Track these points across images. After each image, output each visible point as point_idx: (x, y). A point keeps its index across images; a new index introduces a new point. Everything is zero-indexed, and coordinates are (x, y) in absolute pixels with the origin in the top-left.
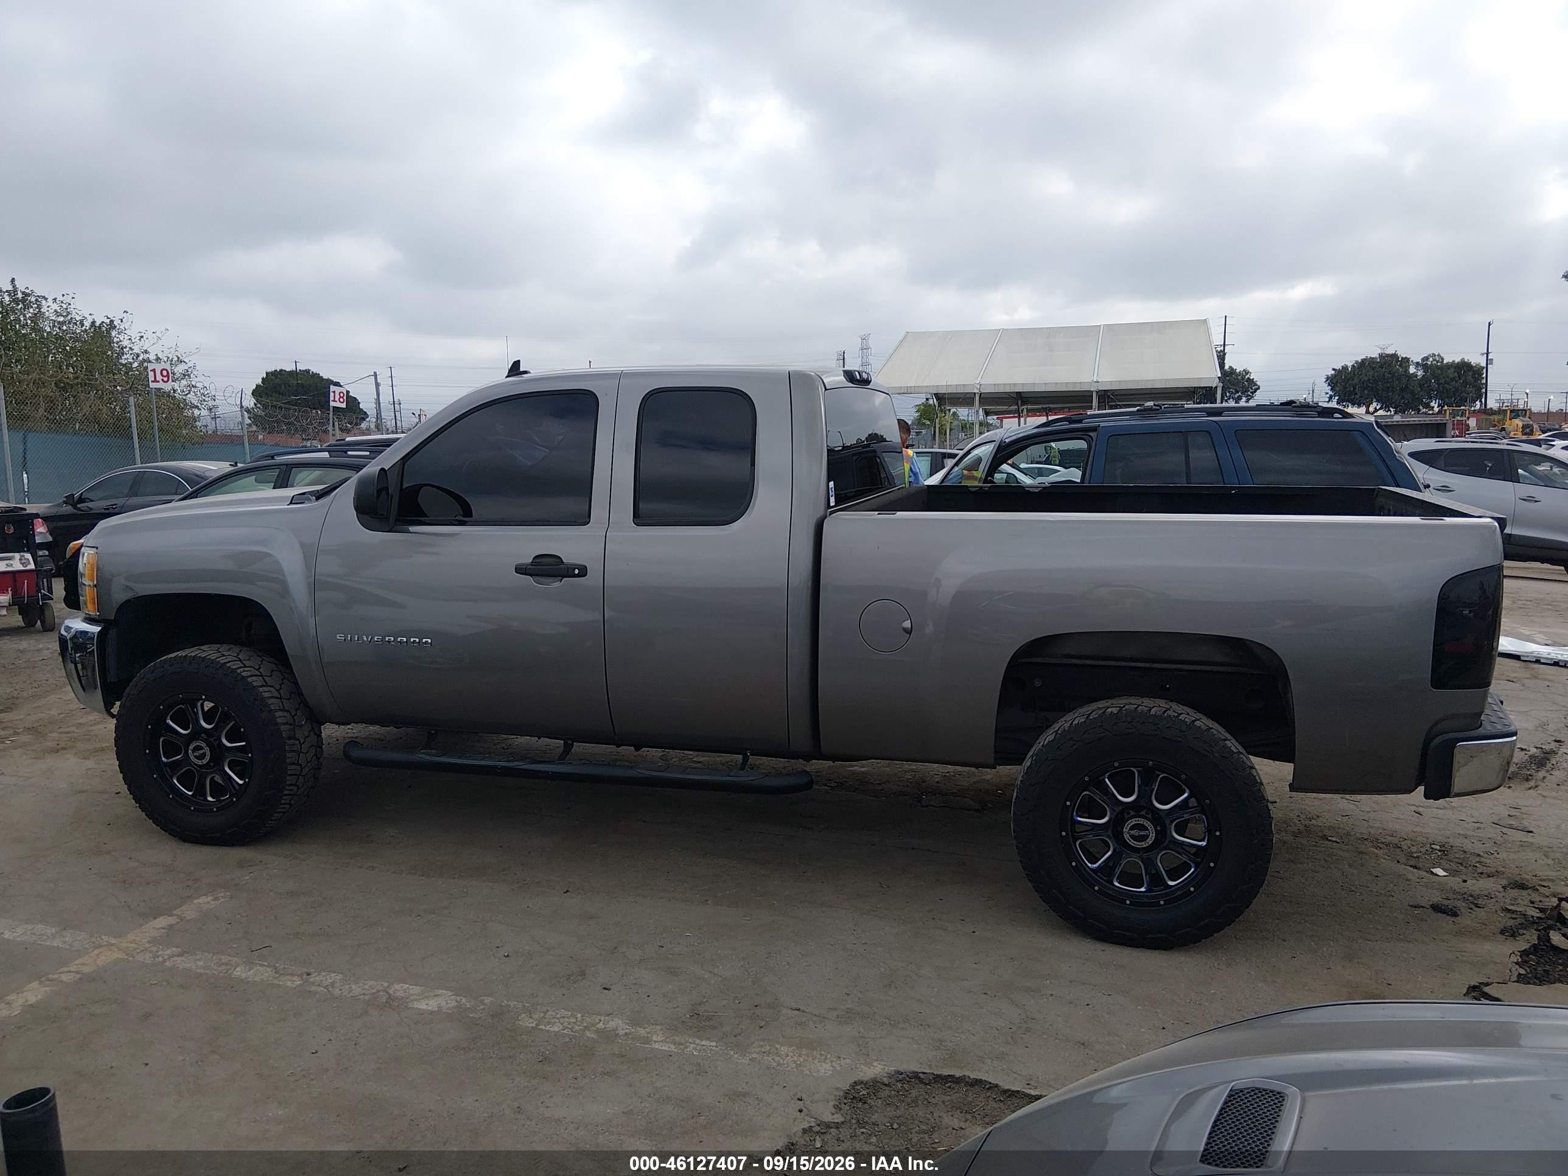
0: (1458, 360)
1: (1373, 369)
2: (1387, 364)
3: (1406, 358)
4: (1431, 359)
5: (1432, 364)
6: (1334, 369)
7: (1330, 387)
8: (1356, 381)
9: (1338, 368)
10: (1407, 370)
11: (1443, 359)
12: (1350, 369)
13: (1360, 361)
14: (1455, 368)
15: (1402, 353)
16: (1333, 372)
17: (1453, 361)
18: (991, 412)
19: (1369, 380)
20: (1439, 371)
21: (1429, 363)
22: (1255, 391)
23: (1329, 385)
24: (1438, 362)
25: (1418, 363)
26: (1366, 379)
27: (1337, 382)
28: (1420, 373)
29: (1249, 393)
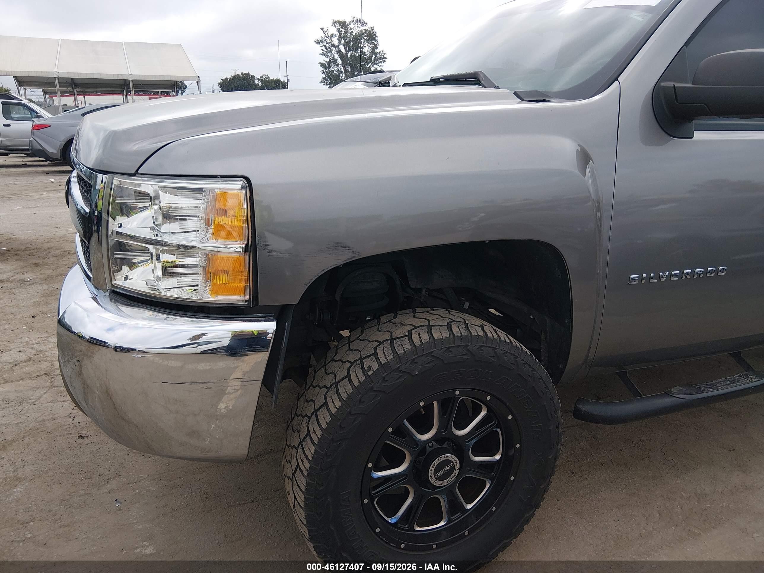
0: (275, 78)
1: (240, 80)
2: (245, 79)
3: (253, 76)
4: (264, 77)
5: (265, 80)
6: (221, 79)
7: (221, 89)
8: (232, 86)
9: (223, 79)
10: (254, 82)
11: (269, 78)
12: (229, 80)
13: (233, 76)
14: (275, 82)
15: (252, 74)
16: (221, 81)
17: (274, 79)
18: (48, 92)
19: (238, 86)
20: (268, 83)
21: (264, 79)
22: (185, 89)
23: (220, 87)
24: (267, 79)
25: (259, 79)
26: (237, 85)
27: (223, 86)
28: (260, 84)
29: (182, 89)
